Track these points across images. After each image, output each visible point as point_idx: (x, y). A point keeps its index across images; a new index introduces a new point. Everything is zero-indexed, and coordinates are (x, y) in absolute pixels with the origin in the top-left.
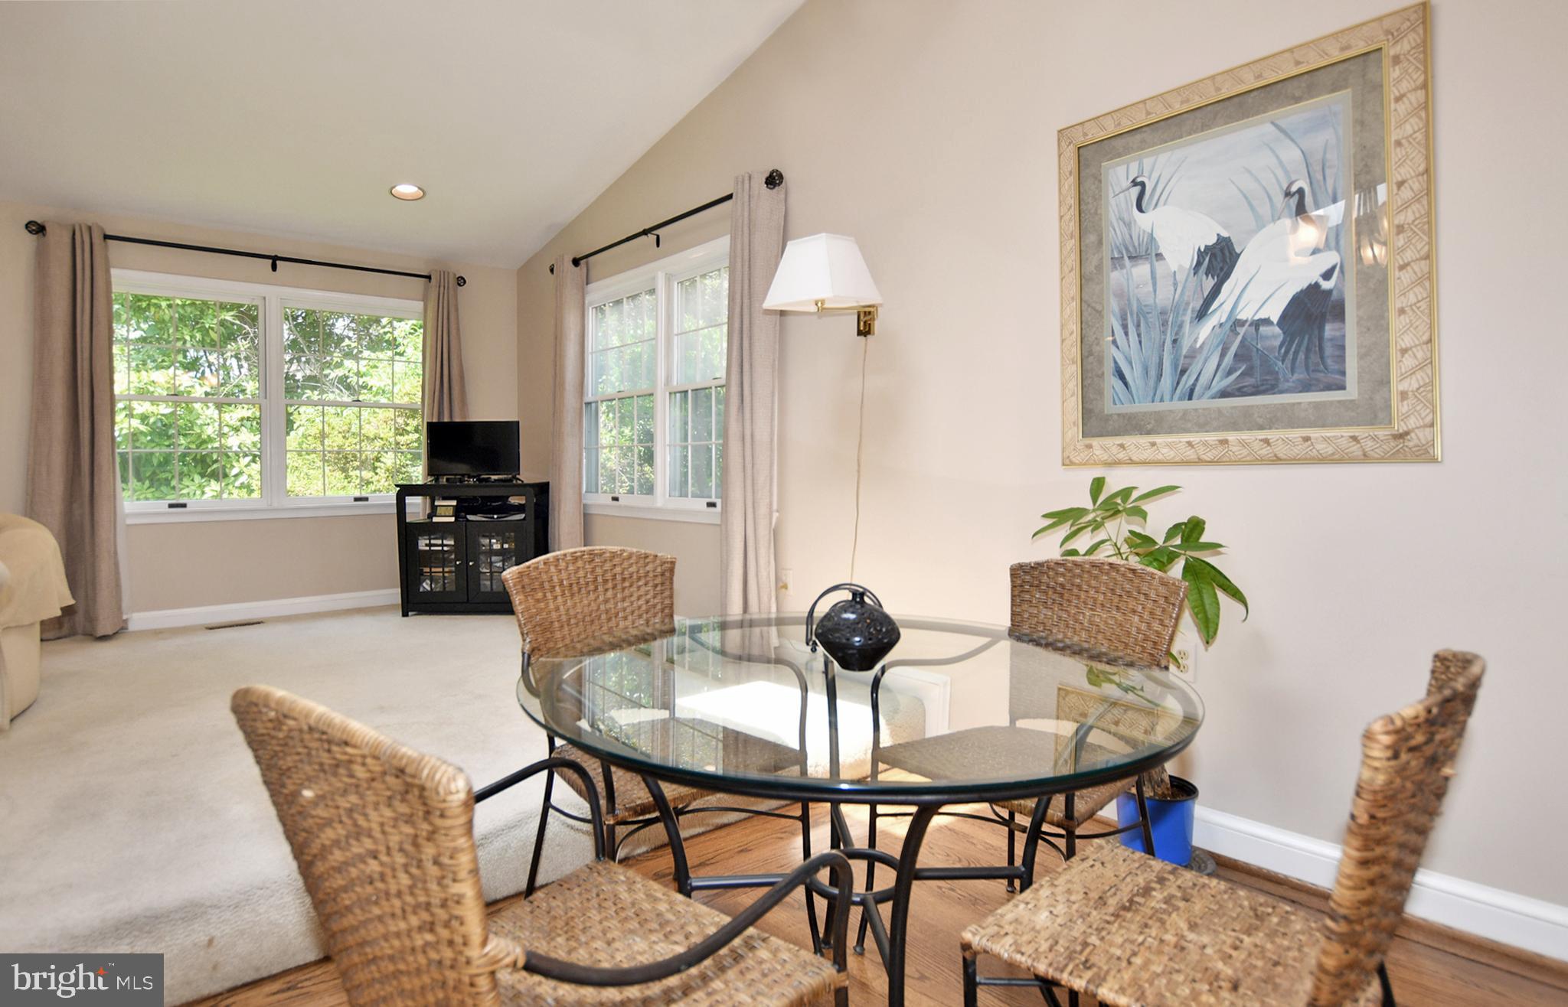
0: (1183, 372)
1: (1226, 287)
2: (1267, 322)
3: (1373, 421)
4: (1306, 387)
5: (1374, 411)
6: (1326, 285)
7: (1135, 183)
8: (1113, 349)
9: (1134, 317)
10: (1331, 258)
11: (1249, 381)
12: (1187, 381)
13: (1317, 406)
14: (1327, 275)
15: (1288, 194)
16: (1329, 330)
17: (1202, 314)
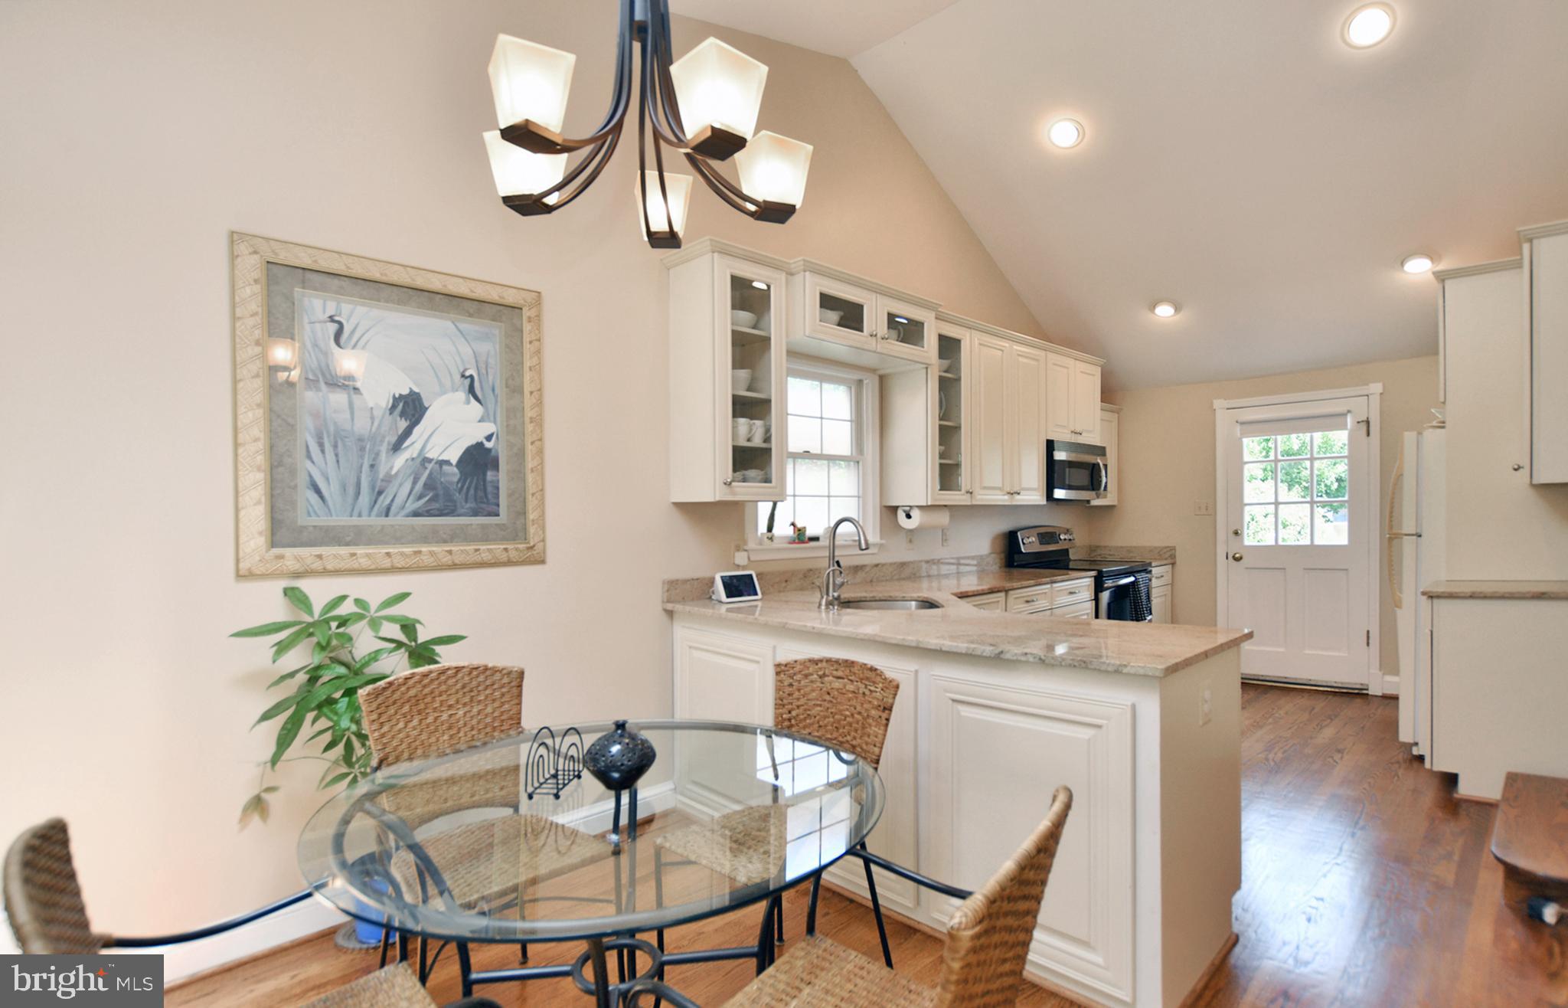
0: (380, 493)
1: (417, 430)
2: (448, 463)
3: (514, 538)
4: (475, 513)
5: (517, 531)
6: (488, 445)
7: (331, 319)
8: (308, 464)
9: (330, 438)
10: (490, 428)
11: (435, 505)
12: (384, 501)
13: (483, 527)
14: (489, 438)
15: (463, 376)
16: (490, 475)
17: (397, 447)
